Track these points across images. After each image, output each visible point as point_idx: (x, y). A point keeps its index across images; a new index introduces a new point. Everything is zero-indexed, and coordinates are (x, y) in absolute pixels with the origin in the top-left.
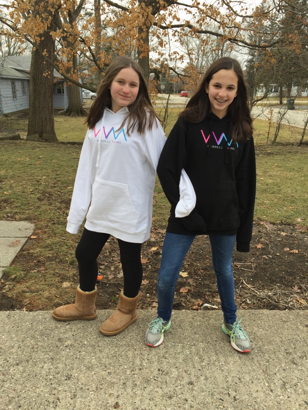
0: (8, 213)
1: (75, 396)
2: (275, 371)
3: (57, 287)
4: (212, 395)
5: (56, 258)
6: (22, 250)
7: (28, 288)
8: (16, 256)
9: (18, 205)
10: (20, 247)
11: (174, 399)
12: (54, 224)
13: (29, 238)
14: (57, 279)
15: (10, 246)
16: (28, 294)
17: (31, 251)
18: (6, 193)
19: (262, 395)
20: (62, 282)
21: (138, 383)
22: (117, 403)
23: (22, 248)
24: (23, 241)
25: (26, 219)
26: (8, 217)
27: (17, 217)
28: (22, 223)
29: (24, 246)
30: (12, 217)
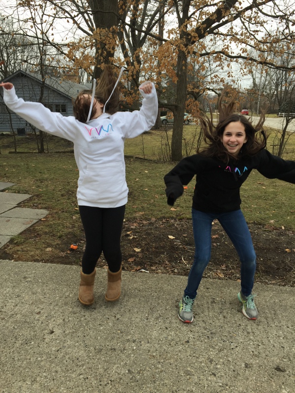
0: (35, 203)
1: (17, 305)
2: (158, 309)
3: (42, 250)
4: (105, 315)
5: (51, 233)
6: (31, 227)
7: (22, 249)
8: (25, 230)
9: (45, 198)
10: (31, 225)
11: (77, 314)
12: (63, 212)
13: (40, 220)
14: (44, 246)
15: (24, 224)
16: (19, 252)
17: (36, 228)
18: (40, 190)
19: (138, 320)
20: (46, 248)
21: (59, 304)
22: (40, 312)
23: (32, 225)
24: (35, 221)
25: (45, 208)
26: (34, 206)
27: (40, 206)
28: (42, 210)
29: (34, 224)
30: (36, 206)
